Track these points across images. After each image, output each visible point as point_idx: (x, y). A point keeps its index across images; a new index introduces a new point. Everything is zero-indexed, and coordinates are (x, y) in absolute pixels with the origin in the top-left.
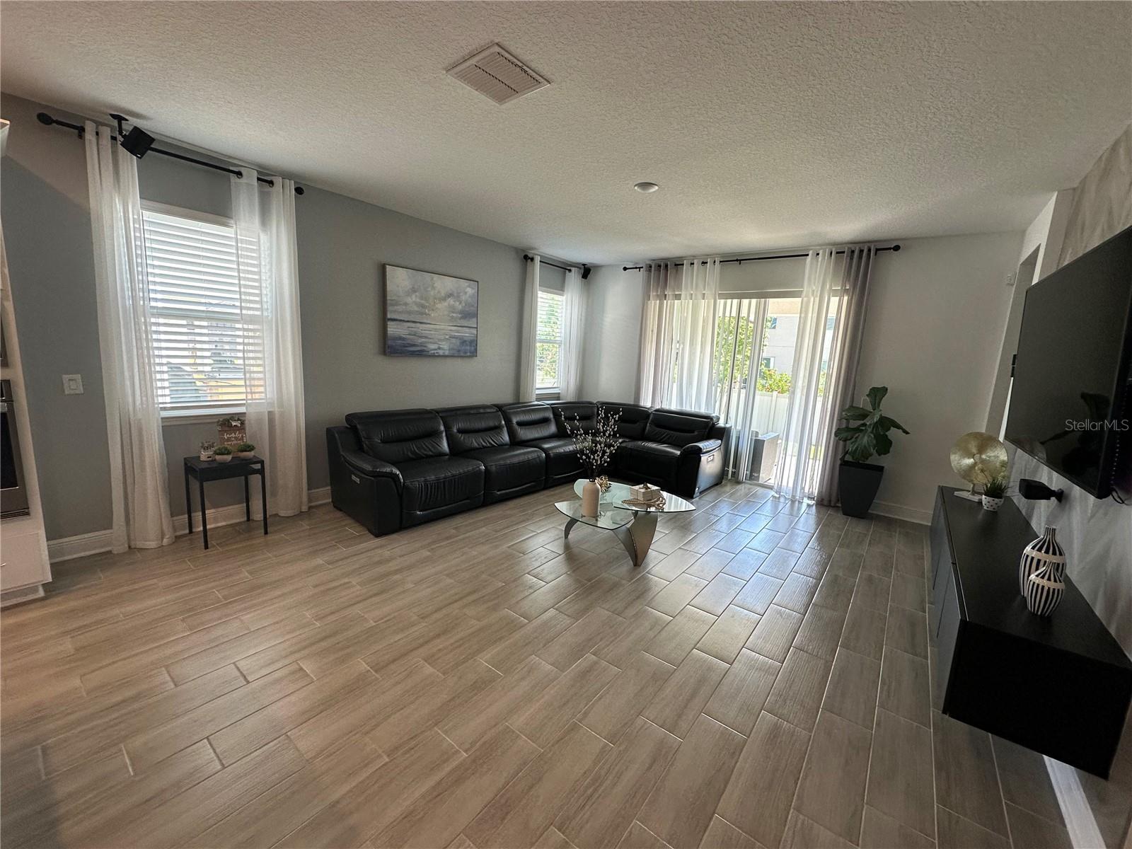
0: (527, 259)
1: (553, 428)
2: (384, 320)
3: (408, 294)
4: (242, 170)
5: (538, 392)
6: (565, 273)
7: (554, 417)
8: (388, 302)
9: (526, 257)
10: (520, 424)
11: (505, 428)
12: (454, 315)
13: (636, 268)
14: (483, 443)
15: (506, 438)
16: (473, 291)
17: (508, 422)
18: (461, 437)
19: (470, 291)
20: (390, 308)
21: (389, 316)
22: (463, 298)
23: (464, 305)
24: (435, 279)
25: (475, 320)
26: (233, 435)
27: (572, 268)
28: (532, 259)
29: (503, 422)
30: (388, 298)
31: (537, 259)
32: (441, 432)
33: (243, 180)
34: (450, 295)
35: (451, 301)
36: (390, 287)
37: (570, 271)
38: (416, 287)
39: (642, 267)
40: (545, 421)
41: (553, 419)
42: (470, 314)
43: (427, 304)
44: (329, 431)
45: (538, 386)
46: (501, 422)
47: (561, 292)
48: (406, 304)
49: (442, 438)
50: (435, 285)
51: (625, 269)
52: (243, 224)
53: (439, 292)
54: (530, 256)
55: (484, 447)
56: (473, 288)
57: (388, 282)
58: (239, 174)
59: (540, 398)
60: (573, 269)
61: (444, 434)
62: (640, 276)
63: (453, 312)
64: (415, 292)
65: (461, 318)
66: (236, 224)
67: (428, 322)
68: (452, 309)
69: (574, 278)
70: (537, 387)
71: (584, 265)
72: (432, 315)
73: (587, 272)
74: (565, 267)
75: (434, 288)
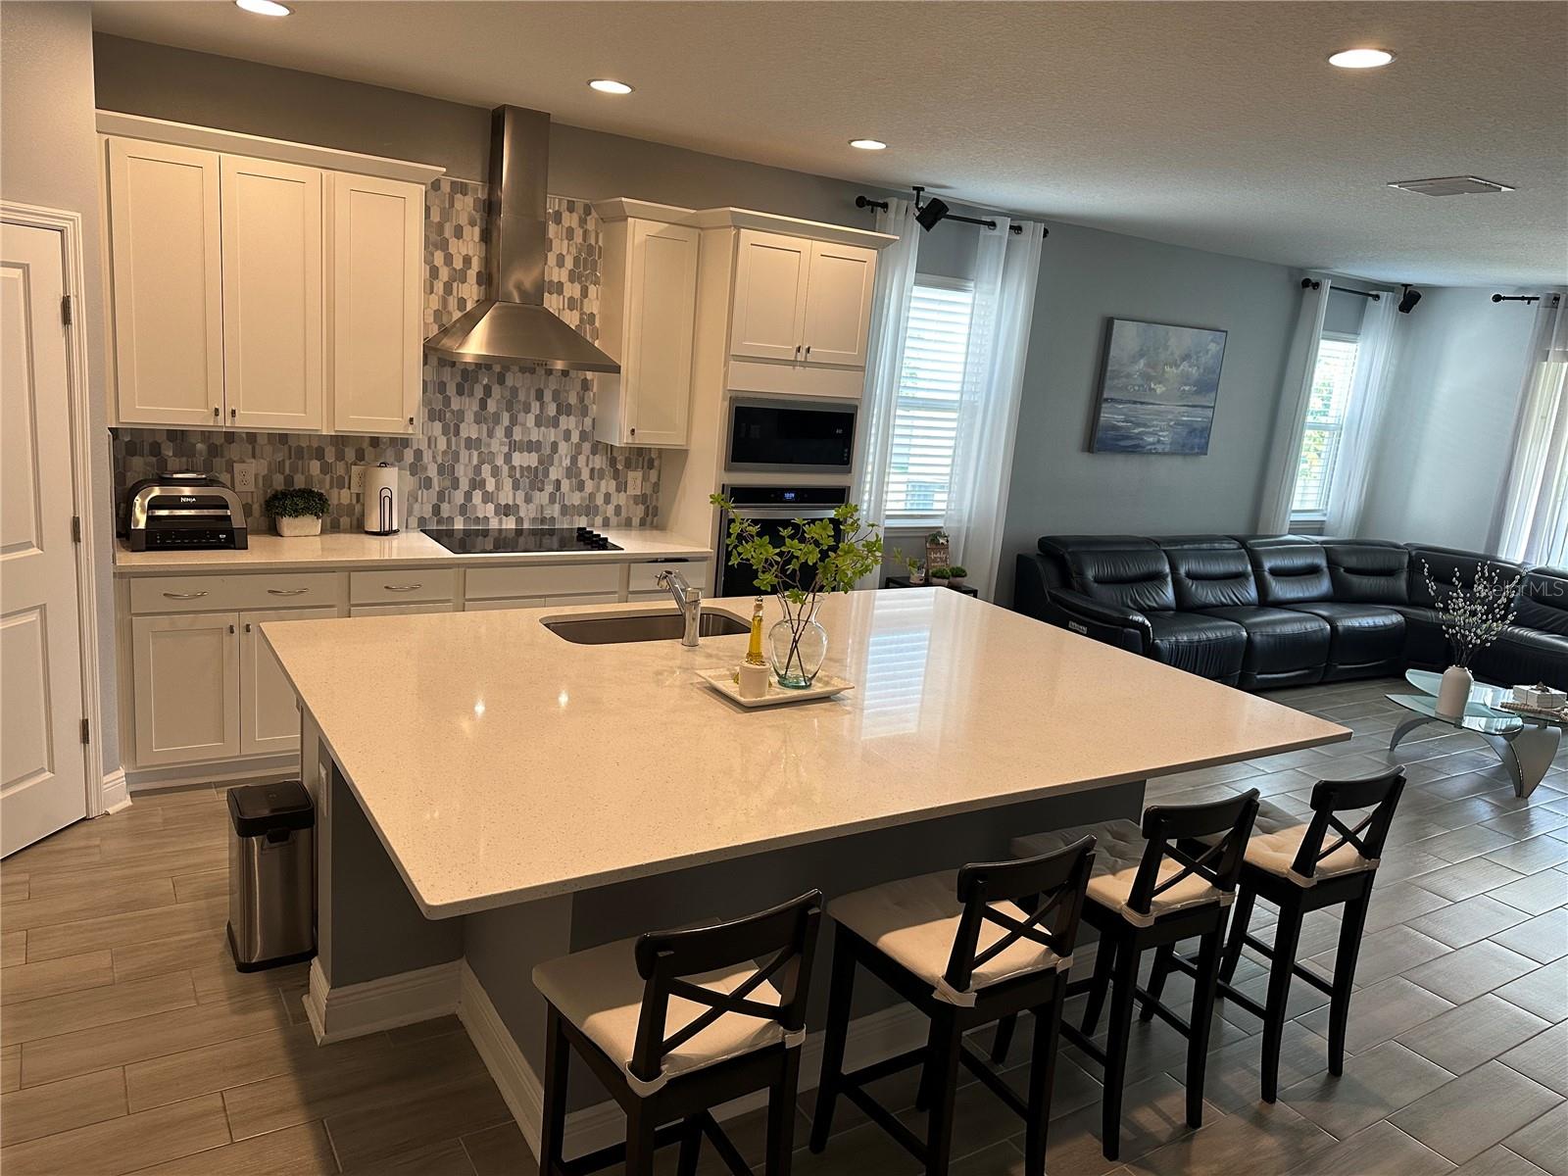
0: (1310, 284)
1: (1323, 586)
2: (1097, 400)
3: (1134, 360)
4: (998, 220)
5: (1295, 517)
6: (1364, 304)
7: (1329, 567)
8: (1108, 374)
9: (1306, 283)
10: (1277, 573)
11: (1252, 578)
12: (1187, 388)
13: (1523, 298)
14: (1223, 599)
15: (1251, 593)
16: (1218, 348)
17: (1257, 566)
18: (1193, 586)
19: (1213, 347)
20: (1108, 383)
21: (1105, 396)
22: (1203, 360)
23: (1202, 370)
24: (1170, 334)
25: (1213, 395)
26: (938, 555)
27: (1380, 293)
28: (1316, 285)
29: (1249, 568)
30: (1109, 368)
31: (1327, 284)
32: (1167, 576)
33: (996, 232)
34: (1186, 357)
35: (1185, 366)
36: (1114, 352)
37: (1377, 297)
38: (1145, 349)
39: (1537, 299)
40: (1312, 571)
41: (1326, 570)
42: (1208, 385)
43: (1154, 374)
44: (1020, 558)
45: (1296, 506)
46: (1246, 567)
47: (1352, 337)
48: (1128, 376)
49: (1166, 583)
50: (1169, 343)
51: (1497, 298)
52: (985, 287)
53: (1172, 354)
54: (1313, 279)
55: (1224, 605)
56: (1218, 344)
57: (1113, 346)
58: (992, 224)
59: (1297, 528)
60: (1384, 295)
61: (1169, 579)
62: (1529, 315)
63: (1185, 385)
64: (1142, 356)
65: (1197, 393)
66: (975, 287)
67: (1152, 401)
68: (1185, 379)
69: (1383, 310)
70: (1293, 509)
71: (1406, 286)
72: (1158, 391)
73: (1410, 299)
74: (1368, 292)
75: (1166, 348)
